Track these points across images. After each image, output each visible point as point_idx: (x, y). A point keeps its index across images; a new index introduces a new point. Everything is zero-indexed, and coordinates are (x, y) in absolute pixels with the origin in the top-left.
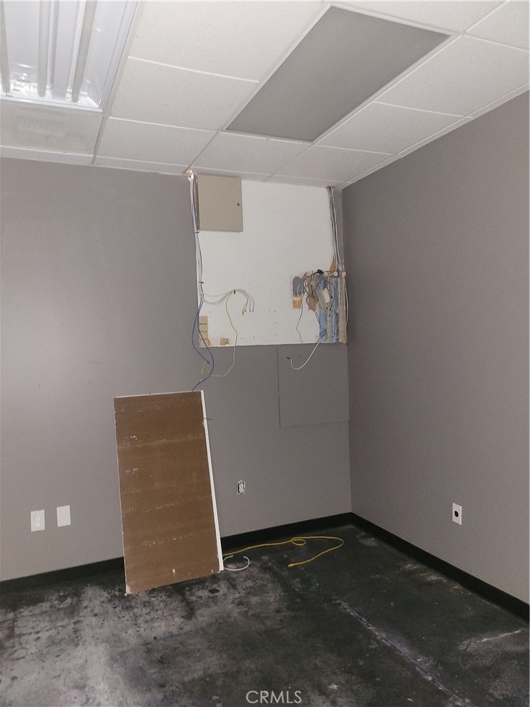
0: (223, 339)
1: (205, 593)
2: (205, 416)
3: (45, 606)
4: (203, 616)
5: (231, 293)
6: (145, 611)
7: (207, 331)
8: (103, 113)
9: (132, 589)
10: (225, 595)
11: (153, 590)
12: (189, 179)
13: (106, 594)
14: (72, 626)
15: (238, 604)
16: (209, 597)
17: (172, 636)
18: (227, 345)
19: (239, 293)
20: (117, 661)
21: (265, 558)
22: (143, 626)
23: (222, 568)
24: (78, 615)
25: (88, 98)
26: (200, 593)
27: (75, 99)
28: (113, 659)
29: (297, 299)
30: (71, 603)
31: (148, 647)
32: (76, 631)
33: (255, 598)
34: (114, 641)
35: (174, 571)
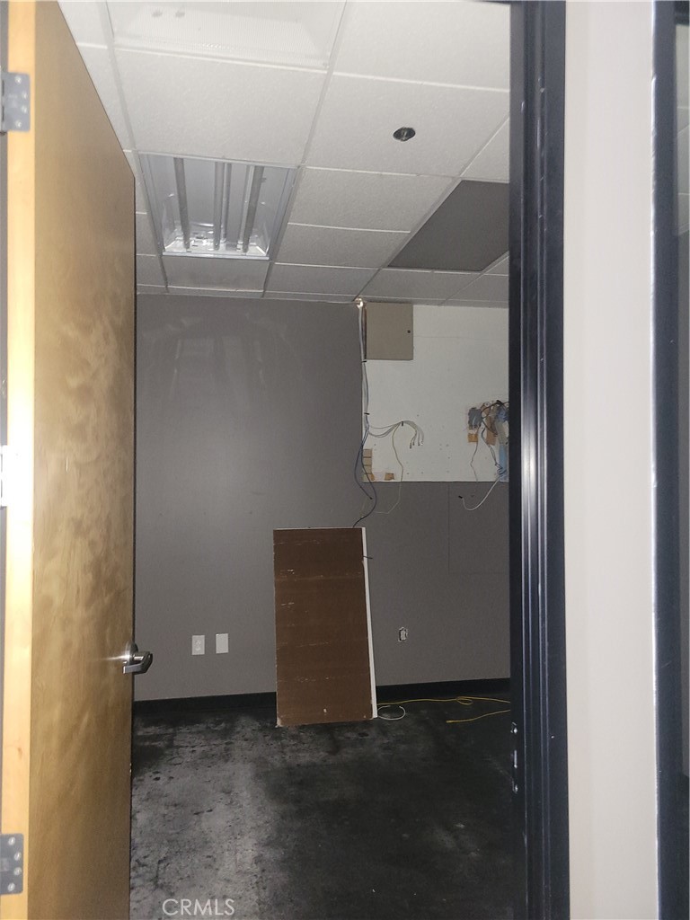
0: (389, 474)
1: (353, 736)
2: (365, 554)
3: (202, 727)
4: (347, 754)
5: (399, 424)
6: (292, 742)
7: (371, 466)
8: (271, 259)
9: (283, 722)
10: (374, 739)
11: (304, 726)
12: (359, 306)
13: (258, 724)
14: (224, 746)
15: (385, 749)
16: (357, 739)
17: (314, 765)
18: (392, 481)
19: (407, 425)
20: (260, 777)
21: (424, 712)
22: (289, 754)
23: (375, 715)
24: (230, 738)
25: (258, 248)
26: (349, 735)
27: (245, 250)
28: (257, 776)
29: (473, 432)
30: (225, 728)
31: (290, 771)
32: (227, 750)
33: (403, 746)
34: (260, 762)
35: (325, 710)
